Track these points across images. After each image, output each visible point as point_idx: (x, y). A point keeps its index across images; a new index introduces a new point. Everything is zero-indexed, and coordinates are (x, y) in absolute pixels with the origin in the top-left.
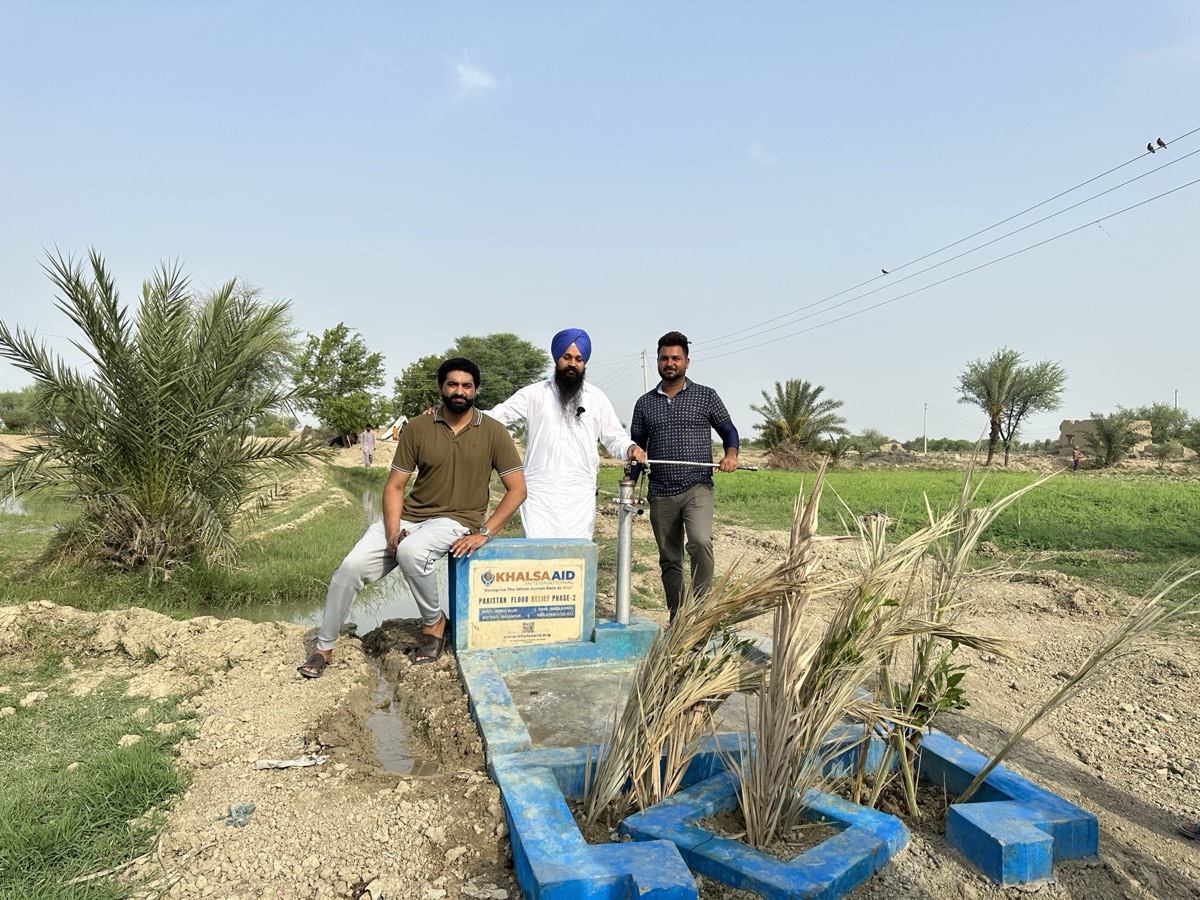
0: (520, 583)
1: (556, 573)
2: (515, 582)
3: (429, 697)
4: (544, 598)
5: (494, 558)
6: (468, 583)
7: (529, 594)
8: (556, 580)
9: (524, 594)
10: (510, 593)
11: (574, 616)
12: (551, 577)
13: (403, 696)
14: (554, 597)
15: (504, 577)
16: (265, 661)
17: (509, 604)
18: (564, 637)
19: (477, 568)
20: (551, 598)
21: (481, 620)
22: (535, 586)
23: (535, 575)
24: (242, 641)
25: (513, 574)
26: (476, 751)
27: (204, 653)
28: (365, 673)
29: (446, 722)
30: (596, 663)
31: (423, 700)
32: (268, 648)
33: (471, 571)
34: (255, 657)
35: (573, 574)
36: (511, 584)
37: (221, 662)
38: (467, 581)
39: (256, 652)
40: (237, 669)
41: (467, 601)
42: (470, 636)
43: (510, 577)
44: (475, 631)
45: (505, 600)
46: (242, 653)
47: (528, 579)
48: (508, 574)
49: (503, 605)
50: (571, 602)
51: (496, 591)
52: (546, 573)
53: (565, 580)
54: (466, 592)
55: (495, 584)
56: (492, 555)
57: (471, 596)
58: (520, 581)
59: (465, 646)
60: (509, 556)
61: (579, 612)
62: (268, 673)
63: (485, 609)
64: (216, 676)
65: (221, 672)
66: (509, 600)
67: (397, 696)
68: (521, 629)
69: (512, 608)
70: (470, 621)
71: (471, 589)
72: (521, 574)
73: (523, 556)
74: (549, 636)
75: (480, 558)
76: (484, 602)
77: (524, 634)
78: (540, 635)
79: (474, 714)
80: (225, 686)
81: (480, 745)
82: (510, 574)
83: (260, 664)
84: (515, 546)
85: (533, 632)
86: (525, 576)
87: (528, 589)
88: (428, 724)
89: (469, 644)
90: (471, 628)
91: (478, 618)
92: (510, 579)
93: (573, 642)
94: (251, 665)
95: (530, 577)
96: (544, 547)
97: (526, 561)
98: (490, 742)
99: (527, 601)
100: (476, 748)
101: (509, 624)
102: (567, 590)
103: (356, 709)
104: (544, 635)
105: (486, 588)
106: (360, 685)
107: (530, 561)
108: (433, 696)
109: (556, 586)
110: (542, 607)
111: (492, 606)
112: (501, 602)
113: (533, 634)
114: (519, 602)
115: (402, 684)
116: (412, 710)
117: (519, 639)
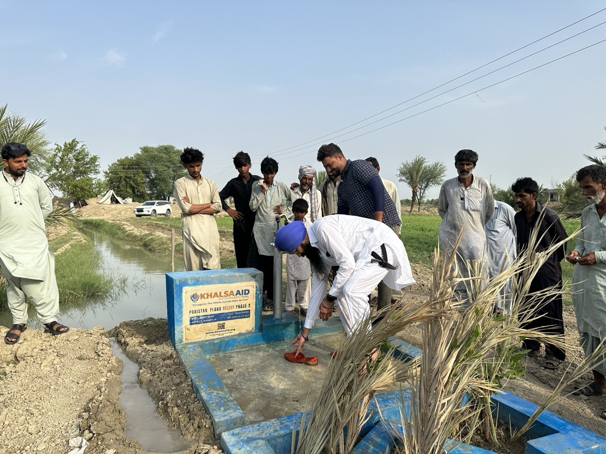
1: (238, 291)
2: (212, 299)
4: (231, 307)
5: (199, 285)
6: (182, 302)
7: (221, 305)
8: (238, 295)
9: (218, 306)
10: (210, 306)
11: (249, 317)
12: (235, 294)
13: (144, 380)
14: (237, 306)
15: (206, 296)
16: (42, 357)
17: (209, 313)
18: (243, 331)
19: (187, 292)
20: (235, 306)
21: (191, 324)
22: (225, 300)
23: (225, 293)
24: (25, 343)
25: (211, 293)
26: (207, 426)
28: (115, 364)
29: (179, 401)
30: (264, 344)
31: (160, 384)
32: (44, 347)
33: (184, 294)
34: (35, 354)
35: (249, 291)
36: (210, 300)
37: (11, 357)
38: (181, 300)
39: (36, 350)
41: (181, 313)
42: (184, 334)
44: (187, 331)
45: (206, 310)
46: (25, 352)
49: (205, 314)
50: (247, 308)
51: (201, 305)
52: (232, 292)
53: (244, 295)
54: (181, 307)
55: (200, 301)
56: (197, 282)
57: (184, 310)
58: (216, 298)
59: (181, 341)
60: (208, 283)
61: (253, 315)
62: (46, 366)
63: (193, 317)
64: (8, 370)
65: (11, 365)
66: (209, 310)
67: (140, 380)
68: (217, 328)
69: (211, 315)
70: (184, 326)
71: (184, 305)
72: (216, 293)
73: (218, 282)
74: (234, 330)
75: (189, 285)
76: (193, 313)
77: (218, 331)
78: (229, 330)
79: (198, 395)
80: (15, 378)
81: (209, 422)
82: (209, 294)
83: (39, 359)
84: (212, 276)
85: (224, 328)
86: (219, 295)
87: (221, 302)
88: (167, 404)
89: (184, 340)
90: (184, 329)
91: (189, 323)
92: (209, 297)
93: (250, 332)
94: (33, 360)
95: (222, 295)
96: (230, 276)
97: (219, 285)
98: (217, 420)
99: (220, 310)
100: (206, 423)
101: (209, 325)
102: (245, 301)
103: (113, 394)
104: (231, 330)
105: (194, 303)
106: (113, 374)
107: (221, 285)
108: (166, 381)
109: (238, 299)
110: (229, 313)
111: (198, 314)
112: (204, 312)
113: (224, 330)
114: (215, 310)
115: (141, 371)
116: (153, 391)
117: (216, 333)
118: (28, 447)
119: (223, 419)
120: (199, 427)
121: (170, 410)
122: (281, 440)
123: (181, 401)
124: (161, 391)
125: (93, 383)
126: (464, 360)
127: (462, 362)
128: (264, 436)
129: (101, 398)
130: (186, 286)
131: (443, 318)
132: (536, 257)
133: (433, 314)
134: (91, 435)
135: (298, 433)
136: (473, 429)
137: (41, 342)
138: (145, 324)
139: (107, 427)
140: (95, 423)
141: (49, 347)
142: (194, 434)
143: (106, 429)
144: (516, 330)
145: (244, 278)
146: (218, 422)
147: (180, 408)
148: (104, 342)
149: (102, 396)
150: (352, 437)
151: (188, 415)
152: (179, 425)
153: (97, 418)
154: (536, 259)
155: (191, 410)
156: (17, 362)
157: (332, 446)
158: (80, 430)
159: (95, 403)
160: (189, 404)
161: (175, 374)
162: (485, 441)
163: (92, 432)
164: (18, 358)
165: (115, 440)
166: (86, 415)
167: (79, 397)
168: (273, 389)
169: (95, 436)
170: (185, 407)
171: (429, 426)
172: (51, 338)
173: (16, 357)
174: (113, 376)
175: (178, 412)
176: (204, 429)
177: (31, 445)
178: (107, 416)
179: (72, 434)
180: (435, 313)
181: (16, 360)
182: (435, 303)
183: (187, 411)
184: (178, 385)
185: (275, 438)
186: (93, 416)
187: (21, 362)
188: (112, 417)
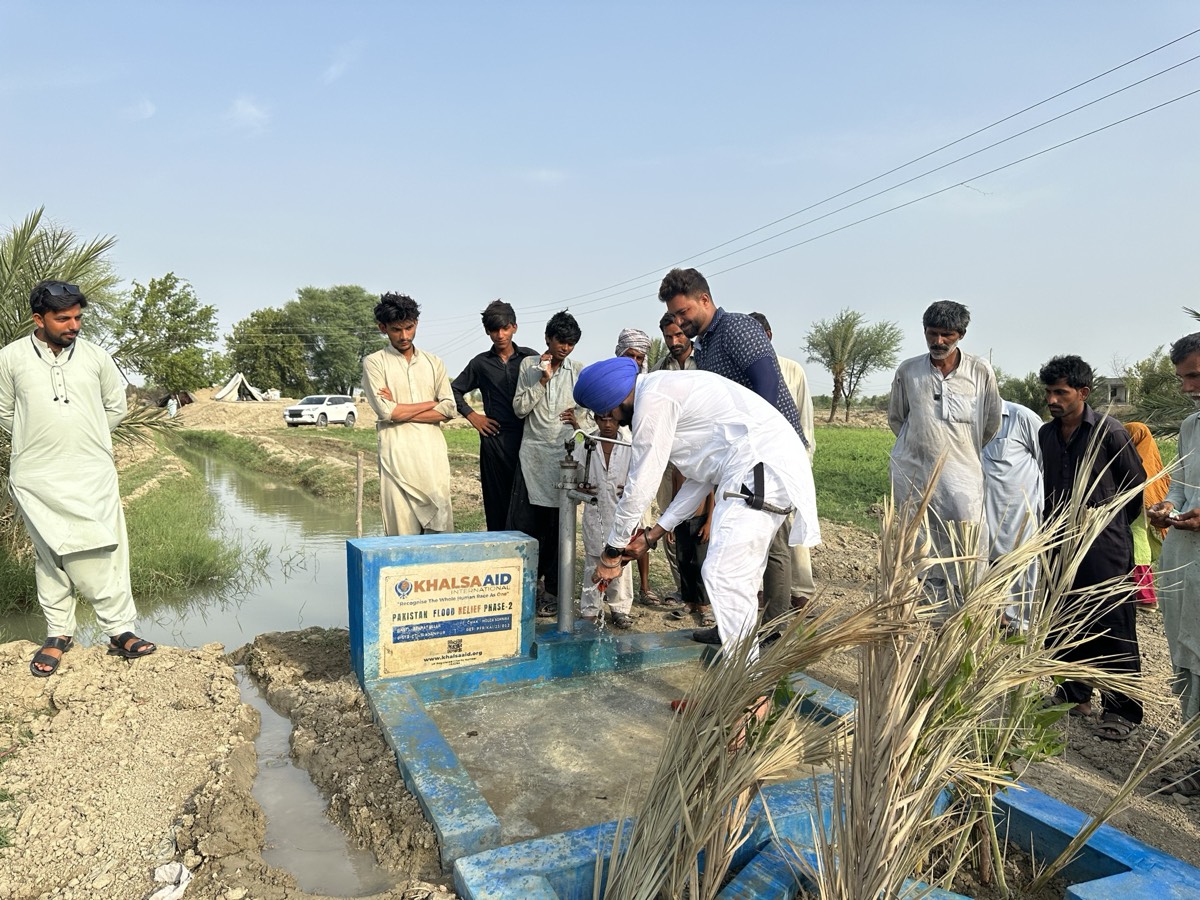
0: (445, 592)
1: (489, 577)
2: (438, 591)
3: (341, 755)
4: (475, 609)
5: (412, 563)
6: (378, 597)
7: (456, 605)
8: (489, 585)
9: (449, 605)
10: (432, 606)
11: (510, 628)
12: (482, 582)
13: (302, 751)
14: (486, 607)
15: (425, 586)
16: (104, 703)
17: (431, 619)
18: (498, 656)
19: (389, 576)
20: (482, 607)
21: (396, 641)
22: (462, 595)
23: (462, 581)
24: (71, 674)
25: (436, 581)
26: (426, 846)
27: (17, 693)
28: (245, 718)
29: (371, 795)
30: (538, 683)
31: (333, 760)
32: (107, 683)
33: (382, 581)
34: (90, 696)
35: (509, 577)
36: (433, 594)
37: (42, 702)
38: (377, 593)
39: (91, 689)
40: (64, 712)
41: (376, 618)
42: (381, 661)
43: (432, 585)
44: (388, 655)
45: (425, 614)
46: (69, 691)
47: (453, 586)
48: (428, 582)
49: (423, 621)
50: (506, 612)
51: (415, 603)
52: (476, 578)
53: (499, 586)
54: (376, 606)
55: (413, 596)
56: (408, 558)
57: (382, 612)
58: (444, 589)
59: (376, 674)
60: (430, 560)
61: (516, 624)
62: (110, 720)
63: (400, 628)
64: (36, 726)
65: (43, 717)
66: (430, 613)
67: (294, 751)
68: (446, 649)
69: (435, 624)
70: (381, 645)
71: (382, 603)
72: (445, 581)
73: (448, 559)
74: (481, 653)
75: (392, 564)
76: (399, 619)
77: (449, 655)
78: (469, 654)
79: (409, 783)
80: (50, 744)
81: (430, 836)
82: (432, 582)
83: (98, 707)
84: (438, 547)
85: (460, 650)
86: (450, 583)
87: (454, 599)
88: (347, 800)
89: (381, 672)
90: (381, 652)
91: (392, 639)
92: (432, 588)
93: (510, 659)
94: (85, 708)
95: (456, 584)
96: (474, 547)
97: (451, 564)
98: (445, 834)
99: (453, 613)
100: (425, 839)
101: (431, 643)
102: (503, 597)
103: (242, 779)
104: (474, 654)
105: (402, 600)
106: (242, 738)
107: (456, 564)
108: (345, 754)
109: (488, 593)
110: (471, 620)
111: (409, 622)
112: (421, 617)
113: (461, 653)
114: (443, 615)
115: (297, 733)
116: (319, 774)
117: (443, 660)
118: (75, 882)
119: (458, 832)
120: (410, 847)
121: (353, 812)
122: (574, 875)
123: (376, 795)
124: (337, 774)
125: (202, 756)
126: (941, 722)
127: (937, 726)
128: (539, 867)
129: (217, 787)
130: (387, 565)
131: (901, 638)
132: (1088, 516)
133: (879, 629)
134: (198, 859)
135: (607, 862)
136: (956, 861)
137: (100, 673)
138: (305, 641)
139: (231, 844)
140: (207, 835)
141: (116, 683)
142: (401, 861)
143: (228, 848)
144: (1047, 664)
145: (500, 551)
146: (449, 838)
147: (373, 808)
148: (225, 674)
149: (220, 783)
150: (716, 872)
151: (389, 821)
152: (372, 842)
153: (210, 827)
154: (1088, 520)
155: (396, 812)
156: (54, 712)
157: (676, 891)
158: (177, 849)
159: (205, 795)
160: (392, 800)
161: (364, 739)
162: (981, 885)
163: (199, 854)
164: (56, 704)
165: (245, 870)
166: (188, 819)
167: (174, 784)
168: (556, 772)
169: (206, 861)
170: (384, 807)
171: (871, 853)
172: (121, 665)
173: (52, 701)
174: (240, 741)
175: (369, 816)
176: (421, 851)
177: (80, 877)
178: (229, 821)
179: (160, 857)
180: (885, 628)
181: (53, 708)
182: (885, 608)
183: (387, 814)
184: (369, 761)
185: (561, 872)
186: (203, 822)
187: (61, 712)
188: (240, 825)
